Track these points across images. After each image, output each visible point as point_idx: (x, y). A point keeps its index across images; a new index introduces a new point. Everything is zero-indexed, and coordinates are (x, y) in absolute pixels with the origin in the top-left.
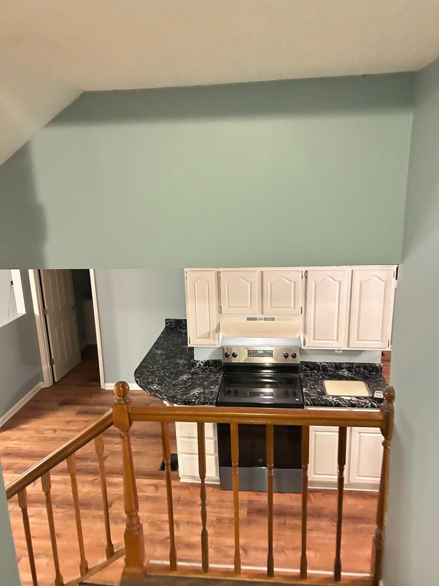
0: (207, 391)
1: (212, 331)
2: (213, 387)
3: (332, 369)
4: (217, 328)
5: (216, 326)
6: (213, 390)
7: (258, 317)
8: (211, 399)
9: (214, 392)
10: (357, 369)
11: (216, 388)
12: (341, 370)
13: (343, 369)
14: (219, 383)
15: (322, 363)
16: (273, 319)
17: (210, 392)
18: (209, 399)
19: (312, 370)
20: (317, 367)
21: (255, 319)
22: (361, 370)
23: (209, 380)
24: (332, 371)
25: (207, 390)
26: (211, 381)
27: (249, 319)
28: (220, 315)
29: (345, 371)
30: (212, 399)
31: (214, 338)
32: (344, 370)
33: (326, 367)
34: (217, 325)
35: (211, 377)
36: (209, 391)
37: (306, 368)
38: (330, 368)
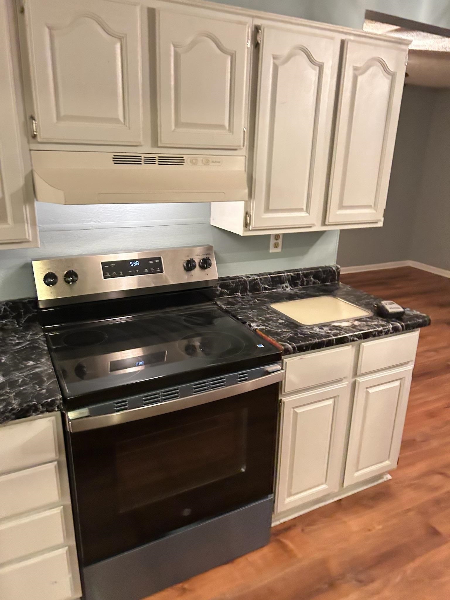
0: (18, 376)
1: (12, 196)
2: (31, 363)
3: (267, 286)
4: (26, 185)
5: (21, 182)
6: (37, 370)
7: (143, 156)
8: (42, 394)
9: (43, 375)
10: (305, 279)
11: (43, 363)
12: (280, 285)
13: (284, 283)
14: (44, 350)
15: (250, 276)
16: (180, 161)
17: (30, 378)
18: (39, 396)
19: (233, 292)
20: (242, 284)
21: (135, 160)
22: (311, 280)
23: (12, 350)
24: (265, 289)
25: (18, 374)
26: (19, 351)
27: (119, 160)
28: (34, 146)
29: (287, 287)
30: (47, 392)
31: (19, 220)
32: (284, 285)
33: (257, 284)
34: (26, 178)
35: (13, 342)
36: (26, 376)
37: (223, 290)
38: (263, 284)
